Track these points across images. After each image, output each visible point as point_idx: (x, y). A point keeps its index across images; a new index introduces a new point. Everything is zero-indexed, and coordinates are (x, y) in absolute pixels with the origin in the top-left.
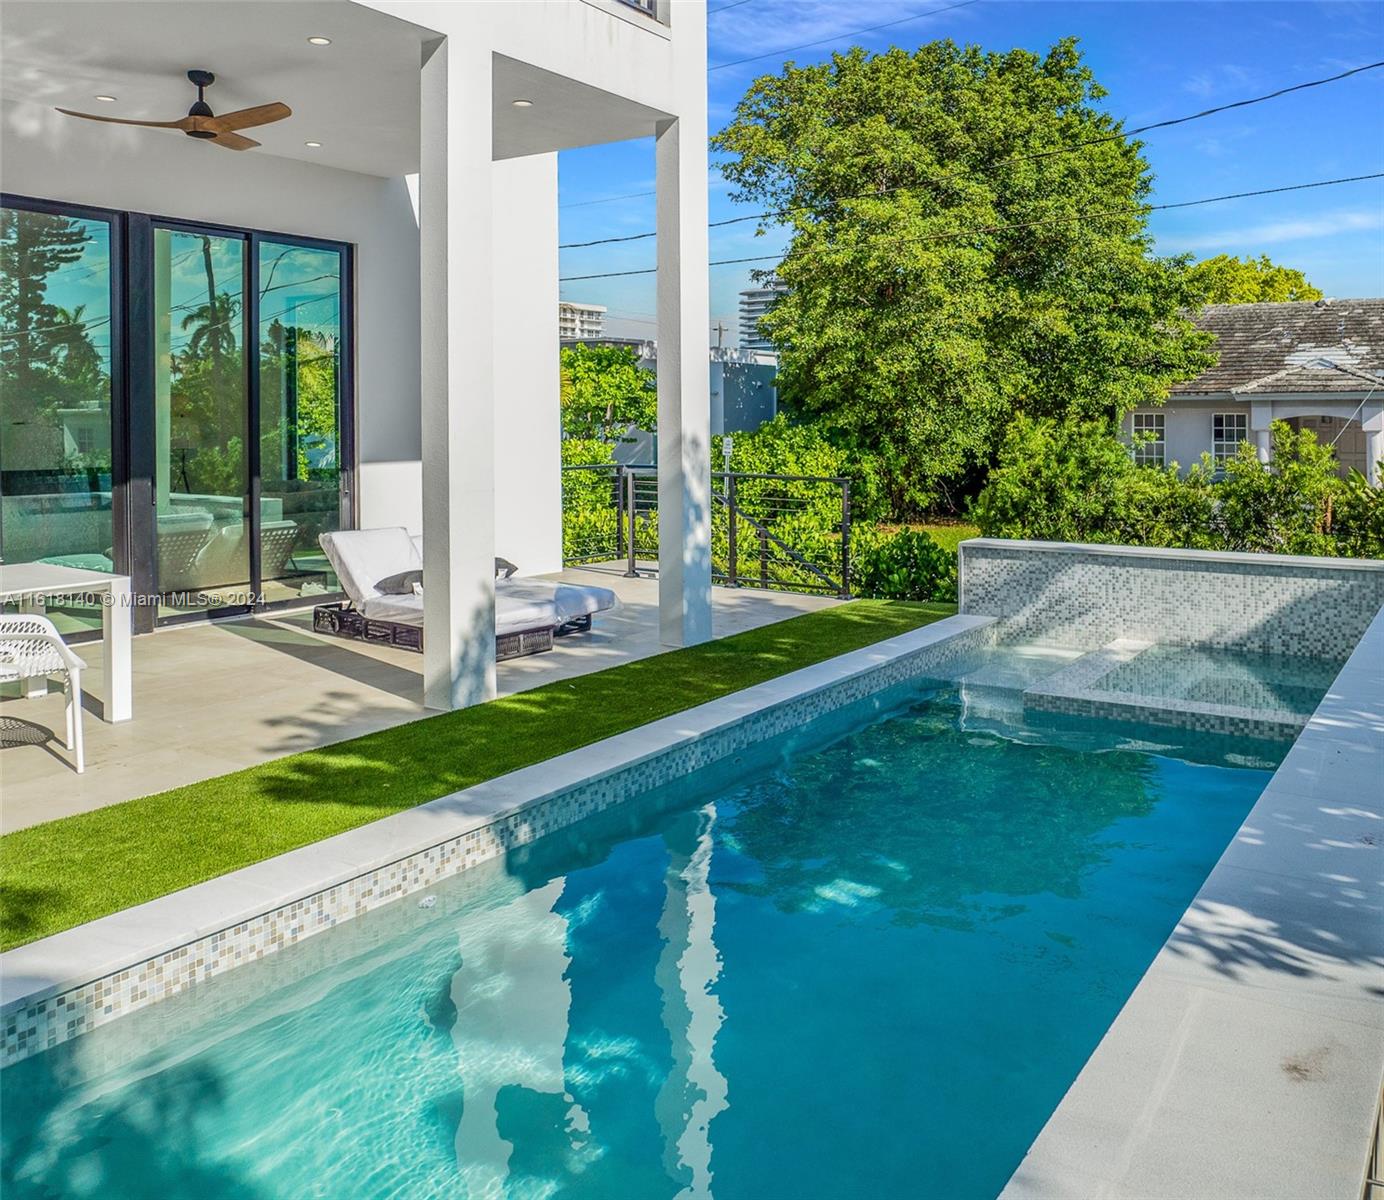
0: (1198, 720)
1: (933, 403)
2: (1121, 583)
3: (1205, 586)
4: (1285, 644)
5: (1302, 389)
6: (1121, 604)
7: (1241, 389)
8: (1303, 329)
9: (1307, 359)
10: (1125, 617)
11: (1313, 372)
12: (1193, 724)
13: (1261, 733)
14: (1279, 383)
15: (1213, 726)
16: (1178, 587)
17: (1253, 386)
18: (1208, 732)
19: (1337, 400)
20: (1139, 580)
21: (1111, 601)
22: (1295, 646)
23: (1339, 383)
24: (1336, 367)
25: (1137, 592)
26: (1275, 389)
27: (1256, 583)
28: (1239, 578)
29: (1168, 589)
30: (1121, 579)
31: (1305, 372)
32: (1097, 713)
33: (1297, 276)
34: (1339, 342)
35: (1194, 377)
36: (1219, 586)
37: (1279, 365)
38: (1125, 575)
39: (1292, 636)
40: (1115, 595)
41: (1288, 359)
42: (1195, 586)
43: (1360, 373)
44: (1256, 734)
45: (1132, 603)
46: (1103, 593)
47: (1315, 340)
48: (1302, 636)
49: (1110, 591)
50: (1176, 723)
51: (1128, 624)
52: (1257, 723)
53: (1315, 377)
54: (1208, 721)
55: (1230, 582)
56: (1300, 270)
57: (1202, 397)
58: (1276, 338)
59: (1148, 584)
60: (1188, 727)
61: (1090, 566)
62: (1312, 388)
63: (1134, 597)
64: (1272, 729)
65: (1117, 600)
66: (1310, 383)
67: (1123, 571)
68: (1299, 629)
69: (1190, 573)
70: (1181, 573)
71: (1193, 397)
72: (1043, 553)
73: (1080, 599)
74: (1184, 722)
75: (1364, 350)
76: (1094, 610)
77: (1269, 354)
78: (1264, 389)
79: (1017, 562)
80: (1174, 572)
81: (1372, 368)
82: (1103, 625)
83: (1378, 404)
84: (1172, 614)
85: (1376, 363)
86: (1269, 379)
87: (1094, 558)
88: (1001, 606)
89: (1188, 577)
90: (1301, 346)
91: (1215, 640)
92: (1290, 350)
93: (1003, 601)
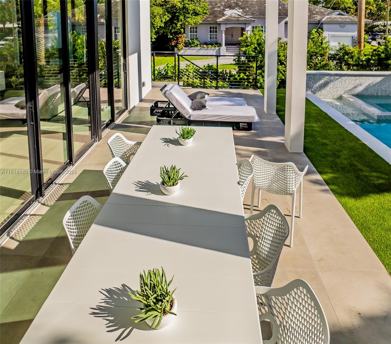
2: (343, 81)
4: (382, 93)
5: (233, 20)
6: (343, 86)
7: (219, 20)
8: (225, 5)
9: (230, 13)
10: (344, 89)
14: (227, 19)
16: (357, 81)
17: (221, 19)
19: (241, 23)
20: (348, 80)
21: (341, 86)
23: (241, 19)
24: (239, 15)
25: (347, 83)
29: (355, 82)
30: (343, 80)
31: (232, 16)
34: (235, 9)
35: (205, 17)
37: (224, 15)
39: (383, 91)
41: (225, 13)
42: (362, 81)
45: (346, 86)
46: (339, 84)
47: (228, 8)
48: (386, 91)
49: (341, 83)
51: (345, 91)
53: (235, 17)
57: (208, 22)
58: (219, 7)
59: (350, 81)
62: (236, 20)
63: (347, 84)
65: (342, 85)
67: (344, 78)
68: (385, 89)
69: (361, 77)
71: (206, 22)
73: (333, 86)
75: (241, 10)
76: (336, 88)
77: (220, 11)
78: (224, 20)
79: (316, 77)
80: (357, 77)
81: (245, 15)
82: (339, 92)
83: (249, 24)
84: (355, 87)
85: (245, 14)
86: (224, 18)
87: (336, 75)
88: (311, 89)
89: (360, 79)
90: (226, 9)
91: (366, 93)
92: (224, 10)
93: (312, 87)
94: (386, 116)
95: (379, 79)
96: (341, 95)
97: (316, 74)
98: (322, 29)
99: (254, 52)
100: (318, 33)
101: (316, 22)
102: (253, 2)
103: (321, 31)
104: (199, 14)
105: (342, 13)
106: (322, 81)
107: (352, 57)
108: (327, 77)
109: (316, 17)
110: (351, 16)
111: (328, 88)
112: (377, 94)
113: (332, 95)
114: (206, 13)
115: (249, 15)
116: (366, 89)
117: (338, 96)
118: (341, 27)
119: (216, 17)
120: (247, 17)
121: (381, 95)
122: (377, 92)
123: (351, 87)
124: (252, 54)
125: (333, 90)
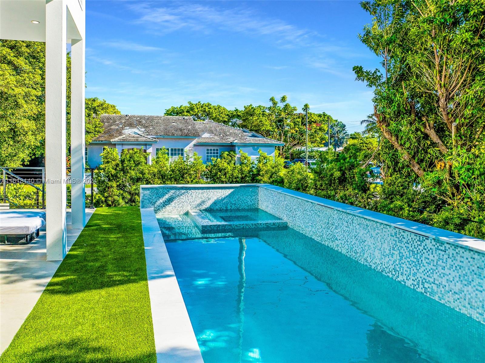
0: (247, 225)
1: (11, 143)
2: (190, 195)
3: (212, 193)
4: (231, 206)
5: (131, 140)
6: (189, 201)
7: (114, 140)
8: (125, 123)
9: (129, 132)
10: (191, 204)
11: (133, 136)
12: (246, 227)
13: (261, 226)
14: (124, 138)
15: (250, 226)
16: (205, 195)
17: (116, 139)
18: (249, 228)
19: (140, 144)
20: (194, 193)
21: (187, 200)
22: (233, 206)
23: (141, 139)
24: (139, 134)
25: (194, 197)
26: (123, 140)
27: (224, 192)
28: (220, 190)
29: (202, 195)
30: (190, 194)
31: (130, 135)
32: (222, 228)
33: (114, 107)
34: (136, 127)
35: (97, 136)
36: (215, 193)
37: (121, 134)
38: (191, 192)
39: (233, 204)
40: (188, 198)
41: (123, 131)
42: (209, 194)
43: (146, 136)
44: (260, 226)
45: (193, 200)
46: (185, 198)
47: (129, 126)
48: (235, 204)
49: (187, 197)
50: (242, 227)
51: (192, 206)
52: (260, 224)
53: (133, 137)
54: (249, 225)
55: (218, 192)
56: (115, 105)
57: (101, 142)
58: (118, 125)
59: (197, 194)
60: (245, 227)
61: (181, 191)
62: (134, 140)
64: (264, 225)
65: (188, 200)
66: (133, 139)
67: (190, 191)
68: (234, 202)
69: (208, 190)
70: (206, 190)
72: (167, 188)
73: (178, 200)
74: (244, 226)
75: (143, 130)
76: (182, 203)
77: (117, 130)
78: (120, 140)
79: (159, 191)
80: (204, 190)
81: (147, 135)
82: (185, 207)
83: (151, 145)
84: (203, 202)
85: (147, 133)
86: (120, 137)
87: (182, 188)
88: (154, 205)
89: (208, 192)
90: (126, 128)
91: (214, 207)
92: (123, 129)
93: (155, 203)
94: (212, 225)
95: (228, 192)
96: (188, 211)
97: (159, 188)
98: (234, 151)
99: (116, 169)
100: (230, 156)
101: (229, 144)
102: (160, 121)
103: (234, 154)
104: (90, 132)
105: (256, 134)
106: (167, 196)
107: (225, 174)
108: (173, 191)
109: (229, 138)
110: (264, 138)
111: (173, 204)
112: (226, 207)
113: (178, 210)
114: (99, 132)
115: (152, 135)
116: (215, 203)
117: (185, 212)
118: (255, 150)
119: (112, 136)
120: (149, 137)
121: (231, 209)
122: (226, 205)
123: (199, 201)
124: (111, 172)
125: (179, 205)
